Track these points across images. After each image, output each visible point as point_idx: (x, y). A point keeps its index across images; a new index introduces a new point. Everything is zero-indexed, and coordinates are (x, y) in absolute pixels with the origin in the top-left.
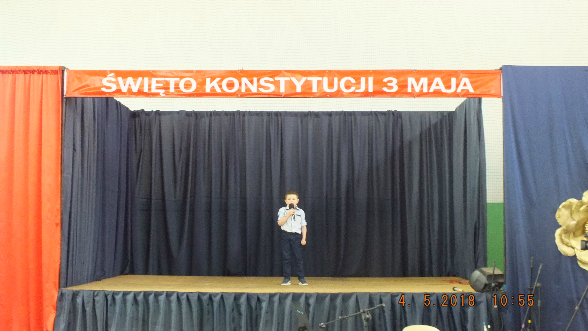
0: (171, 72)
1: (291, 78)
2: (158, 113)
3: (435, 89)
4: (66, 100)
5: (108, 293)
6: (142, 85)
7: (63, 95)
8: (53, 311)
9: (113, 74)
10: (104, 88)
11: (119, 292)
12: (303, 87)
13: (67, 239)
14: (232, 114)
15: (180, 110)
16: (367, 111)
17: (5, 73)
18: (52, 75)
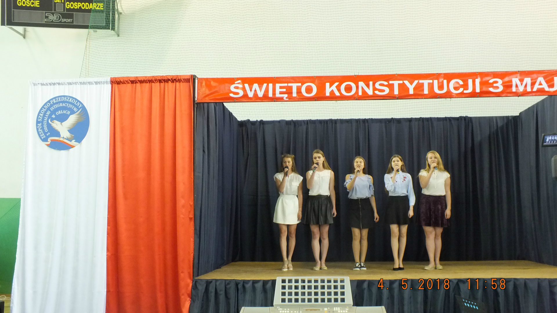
0: (293, 78)
1: (404, 81)
2: (262, 122)
3: (538, 88)
4: (197, 106)
5: (239, 282)
6: (267, 90)
7: (194, 100)
8: (188, 299)
9: (239, 81)
10: (232, 94)
11: (249, 281)
12: (415, 89)
13: (199, 233)
14: (326, 122)
15: (281, 119)
16: (441, 117)
17: (143, 83)
18: (184, 83)
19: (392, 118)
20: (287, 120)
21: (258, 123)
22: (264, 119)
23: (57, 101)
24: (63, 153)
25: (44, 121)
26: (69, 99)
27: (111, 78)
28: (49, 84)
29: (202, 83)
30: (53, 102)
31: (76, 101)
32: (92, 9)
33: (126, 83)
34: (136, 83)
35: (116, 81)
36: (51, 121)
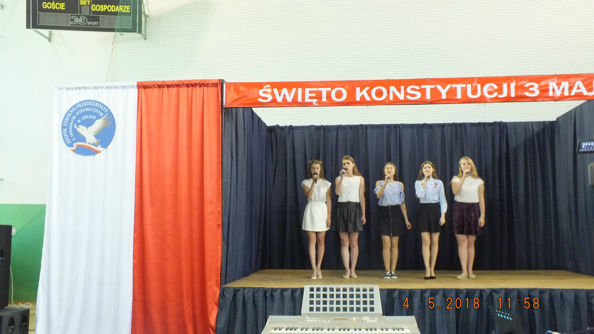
0: (323, 82)
1: (437, 86)
2: (291, 128)
3: (576, 92)
4: (225, 111)
5: (267, 290)
6: (296, 95)
7: (222, 106)
8: (216, 307)
9: (268, 86)
10: (261, 99)
11: (277, 289)
12: (447, 93)
13: (227, 240)
14: (356, 128)
15: (310, 124)
16: (475, 122)
17: (170, 87)
18: (212, 88)
19: (424, 124)
20: (316, 125)
21: (287, 129)
22: (294, 125)
23: (82, 106)
24: (89, 158)
25: (70, 126)
26: (95, 104)
27: (137, 82)
28: (74, 89)
29: (230, 88)
30: (79, 107)
31: (102, 106)
32: (119, 11)
33: (153, 87)
34: (162, 87)
35: (143, 86)
36: (77, 126)
